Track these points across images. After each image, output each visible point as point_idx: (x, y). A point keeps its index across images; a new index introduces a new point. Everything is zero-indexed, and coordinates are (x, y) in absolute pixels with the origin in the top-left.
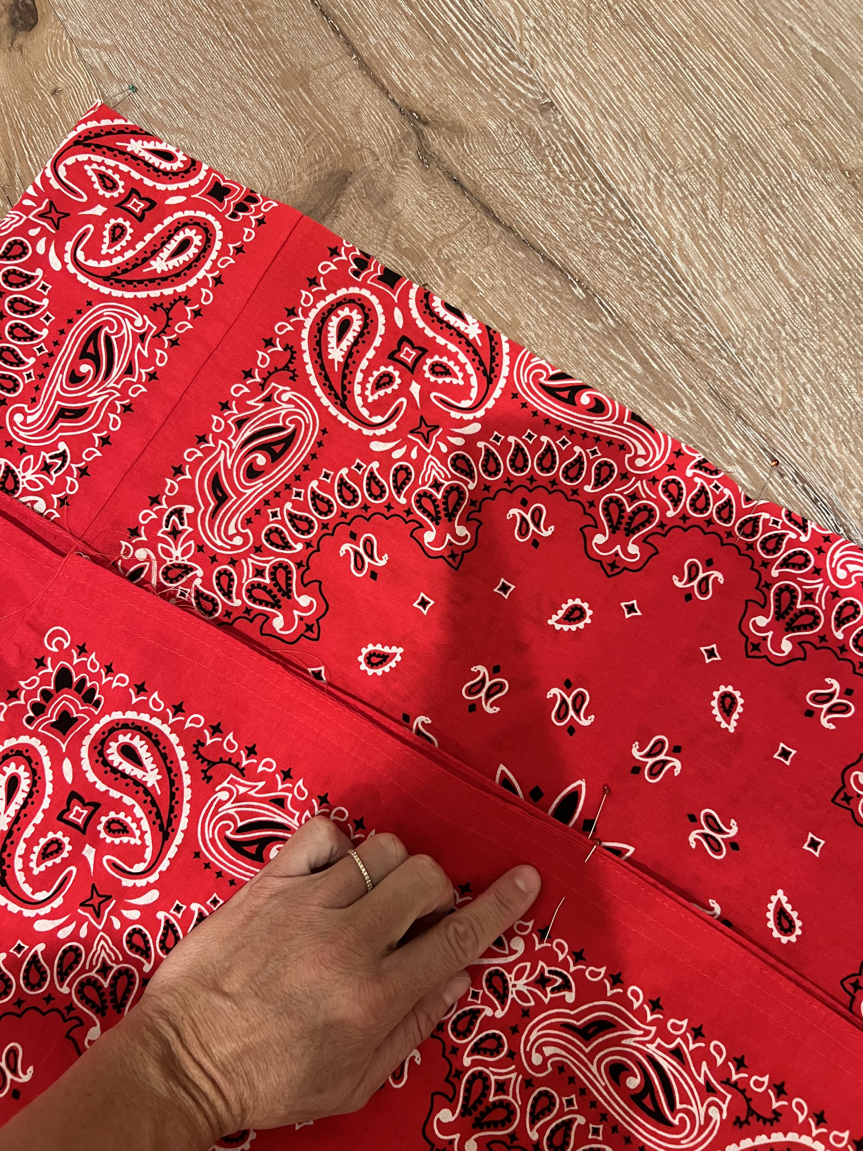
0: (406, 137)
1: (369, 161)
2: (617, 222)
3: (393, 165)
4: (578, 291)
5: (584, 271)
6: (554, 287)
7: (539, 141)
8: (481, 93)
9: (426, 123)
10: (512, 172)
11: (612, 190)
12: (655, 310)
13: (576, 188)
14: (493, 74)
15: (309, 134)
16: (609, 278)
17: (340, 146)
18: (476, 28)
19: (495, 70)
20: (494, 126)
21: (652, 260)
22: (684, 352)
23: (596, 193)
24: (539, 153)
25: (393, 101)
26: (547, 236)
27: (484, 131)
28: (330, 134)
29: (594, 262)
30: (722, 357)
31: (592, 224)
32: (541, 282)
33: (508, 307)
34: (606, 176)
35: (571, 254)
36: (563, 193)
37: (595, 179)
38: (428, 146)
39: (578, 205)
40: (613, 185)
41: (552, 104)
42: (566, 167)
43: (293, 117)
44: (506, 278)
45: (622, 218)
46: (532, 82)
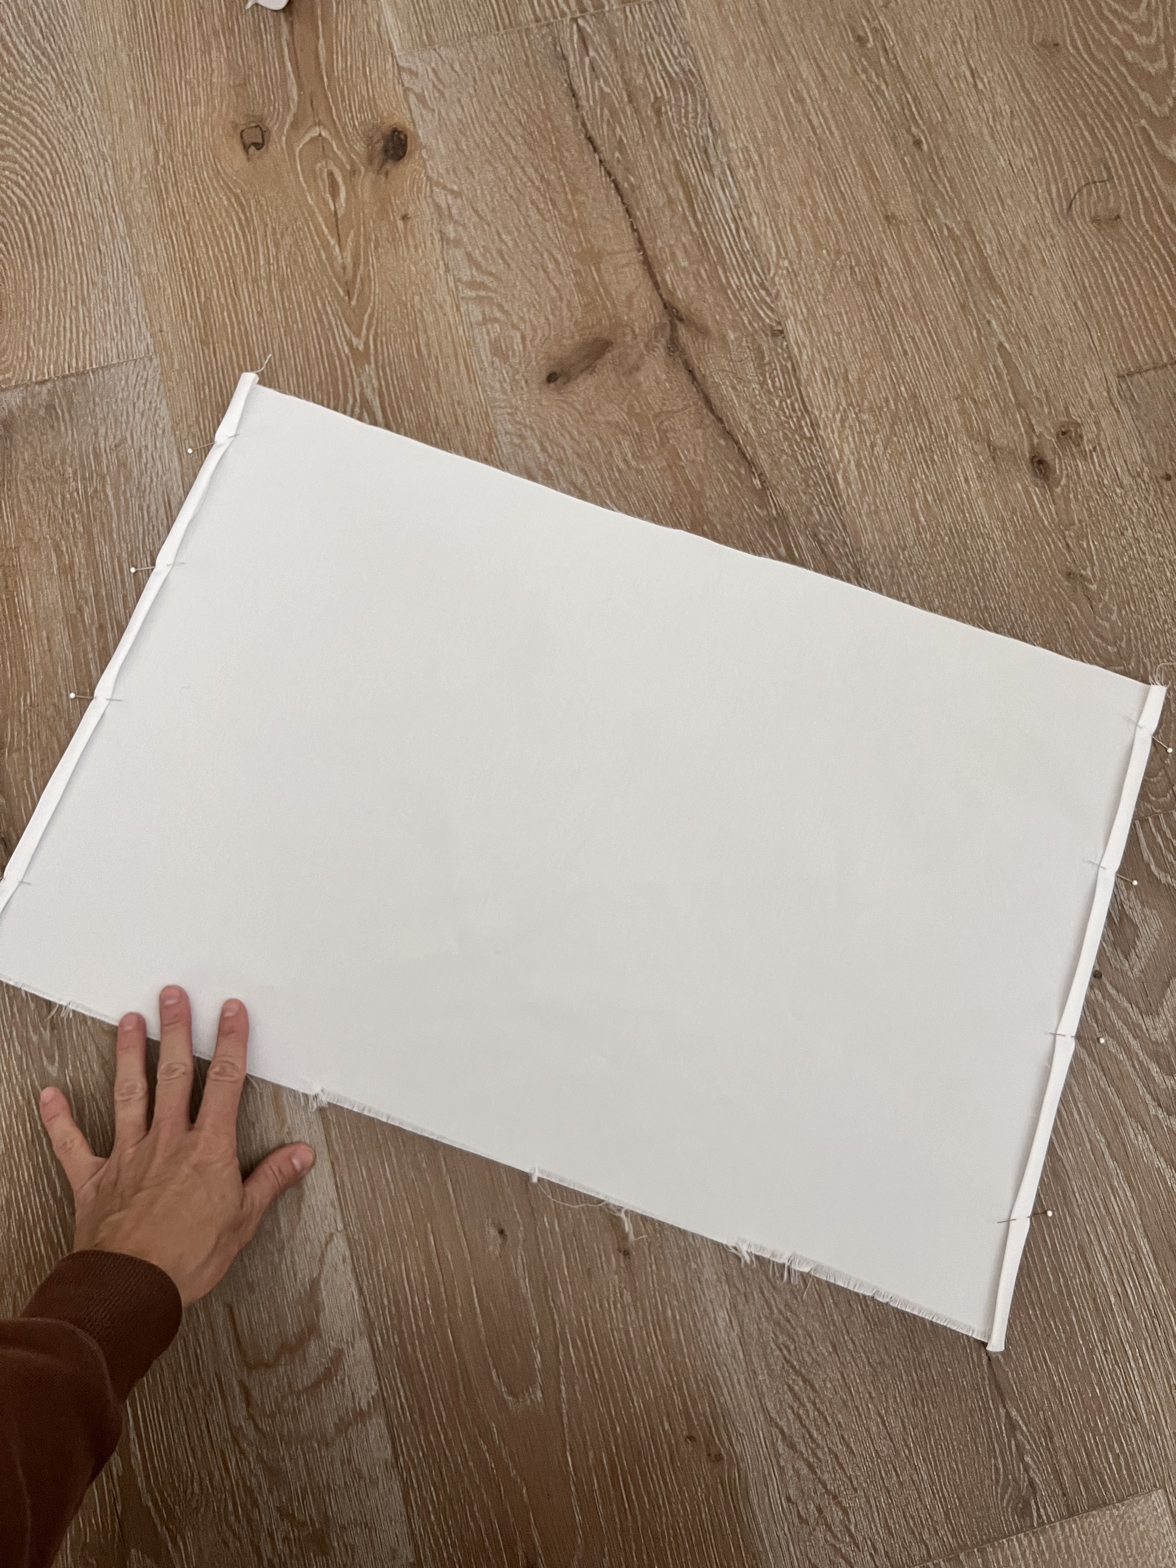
0: (662, 327)
1: (629, 338)
2: (803, 437)
3: (646, 346)
4: (757, 482)
5: (766, 468)
6: (740, 474)
7: (763, 358)
8: (730, 308)
9: (681, 320)
10: (735, 375)
11: (807, 411)
12: (810, 512)
13: (781, 402)
14: (744, 296)
15: (590, 304)
16: (783, 478)
17: (610, 320)
18: (742, 256)
19: (747, 294)
20: (732, 337)
21: (820, 474)
22: (822, 550)
23: (794, 410)
24: (760, 366)
25: (661, 295)
26: (747, 433)
27: (724, 339)
28: (605, 308)
29: (776, 464)
30: (849, 561)
31: (784, 434)
32: (731, 467)
33: (700, 478)
34: (806, 399)
35: (760, 451)
36: (769, 403)
37: (797, 400)
38: (677, 338)
39: (778, 416)
40: (809, 408)
41: (782, 332)
42: (778, 384)
43: (581, 288)
44: (705, 457)
45: (808, 435)
46: (772, 310)
